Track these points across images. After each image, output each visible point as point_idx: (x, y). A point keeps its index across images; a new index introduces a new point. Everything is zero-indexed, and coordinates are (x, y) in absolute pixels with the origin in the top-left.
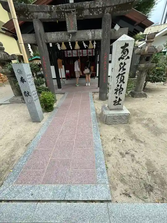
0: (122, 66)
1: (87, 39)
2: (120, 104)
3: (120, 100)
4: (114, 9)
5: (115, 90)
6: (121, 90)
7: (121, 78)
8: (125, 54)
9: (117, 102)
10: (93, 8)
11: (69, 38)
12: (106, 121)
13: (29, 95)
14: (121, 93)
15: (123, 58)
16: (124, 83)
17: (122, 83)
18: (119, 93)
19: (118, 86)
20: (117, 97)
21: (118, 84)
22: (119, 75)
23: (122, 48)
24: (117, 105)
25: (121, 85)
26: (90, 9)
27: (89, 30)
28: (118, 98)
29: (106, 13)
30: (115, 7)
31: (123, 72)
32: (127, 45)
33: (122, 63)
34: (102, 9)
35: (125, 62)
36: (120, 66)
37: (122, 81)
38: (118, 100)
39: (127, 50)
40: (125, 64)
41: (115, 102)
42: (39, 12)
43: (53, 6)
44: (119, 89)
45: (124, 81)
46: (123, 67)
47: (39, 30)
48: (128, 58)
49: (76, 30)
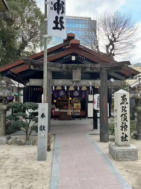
0: (123, 109)
1: (88, 86)
2: (127, 140)
3: (126, 136)
4: (108, 69)
5: (121, 127)
6: (126, 127)
7: (124, 117)
8: (124, 101)
9: (124, 138)
10: (94, 68)
11: (73, 84)
12: (116, 158)
13: (44, 129)
14: (126, 130)
15: (123, 104)
16: (127, 121)
17: (125, 121)
18: (125, 129)
19: (123, 123)
20: (123, 133)
21: (122, 122)
22: (122, 115)
23: (121, 97)
24: (124, 141)
25: (125, 123)
26: (91, 68)
27: (90, 80)
28: (124, 135)
29: (103, 71)
30: (109, 68)
31: (125, 113)
32: (125, 96)
33: (123, 107)
34: (100, 69)
35: (125, 106)
36: (122, 109)
37: (125, 119)
38: (124, 136)
39: (126, 99)
40: (125, 107)
41: (122, 137)
42: (52, 67)
43: (64, 64)
44: (124, 126)
45: (127, 120)
46: (125, 109)
47: (49, 78)
48: (127, 103)
49: (79, 79)
